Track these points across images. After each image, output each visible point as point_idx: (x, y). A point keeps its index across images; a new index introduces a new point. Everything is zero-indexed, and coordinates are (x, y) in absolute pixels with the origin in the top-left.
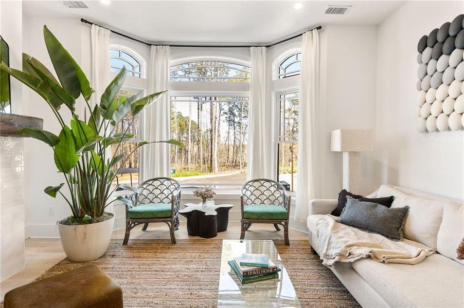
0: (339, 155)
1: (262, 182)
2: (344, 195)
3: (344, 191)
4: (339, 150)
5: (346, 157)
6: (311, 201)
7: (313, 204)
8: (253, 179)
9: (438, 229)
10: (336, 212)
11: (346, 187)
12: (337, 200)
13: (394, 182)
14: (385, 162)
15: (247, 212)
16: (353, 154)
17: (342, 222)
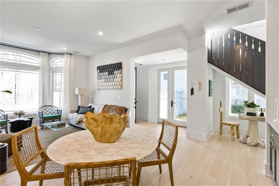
0: (77, 95)
1: (47, 107)
2: (79, 107)
3: (79, 106)
4: (78, 94)
5: (80, 96)
6: (69, 110)
7: (70, 111)
8: (42, 106)
9: (99, 110)
10: (77, 112)
11: (80, 105)
12: (77, 109)
13: (92, 102)
14: (90, 97)
15: (44, 117)
16: (82, 95)
17: (79, 114)
